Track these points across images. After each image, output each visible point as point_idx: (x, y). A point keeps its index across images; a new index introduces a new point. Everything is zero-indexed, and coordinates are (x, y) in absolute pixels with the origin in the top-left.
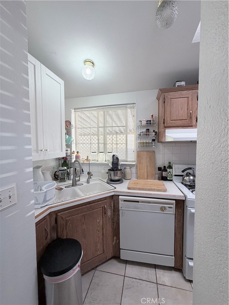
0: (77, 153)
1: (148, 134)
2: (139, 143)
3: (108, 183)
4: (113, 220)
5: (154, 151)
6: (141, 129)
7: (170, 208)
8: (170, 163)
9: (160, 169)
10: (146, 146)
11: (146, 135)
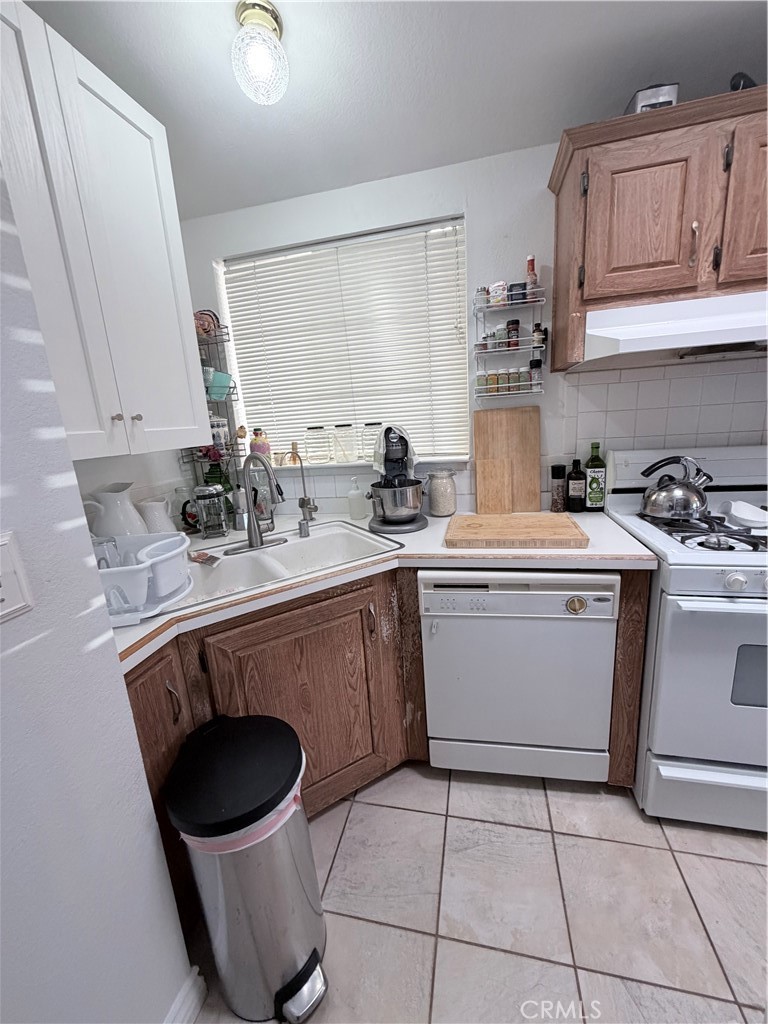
0: (256, 434)
1: (514, 339)
2: (479, 378)
3: (372, 531)
4: (400, 651)
5: (538, 407)
6: (488, 325)
7: (600, 600)
8: (596, 447)
9: (557, 471)
10: (509, 389)
11: (509, 344)
